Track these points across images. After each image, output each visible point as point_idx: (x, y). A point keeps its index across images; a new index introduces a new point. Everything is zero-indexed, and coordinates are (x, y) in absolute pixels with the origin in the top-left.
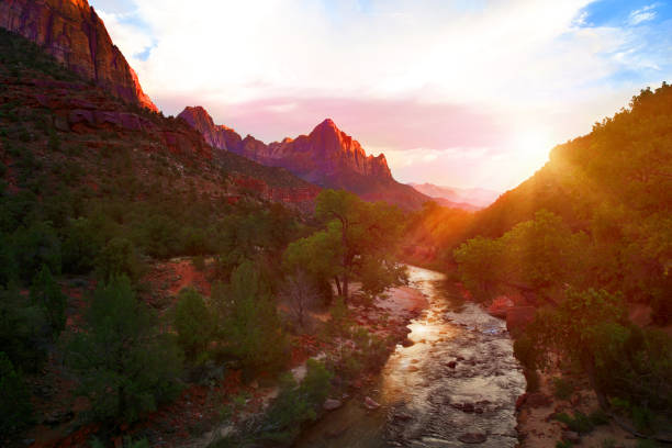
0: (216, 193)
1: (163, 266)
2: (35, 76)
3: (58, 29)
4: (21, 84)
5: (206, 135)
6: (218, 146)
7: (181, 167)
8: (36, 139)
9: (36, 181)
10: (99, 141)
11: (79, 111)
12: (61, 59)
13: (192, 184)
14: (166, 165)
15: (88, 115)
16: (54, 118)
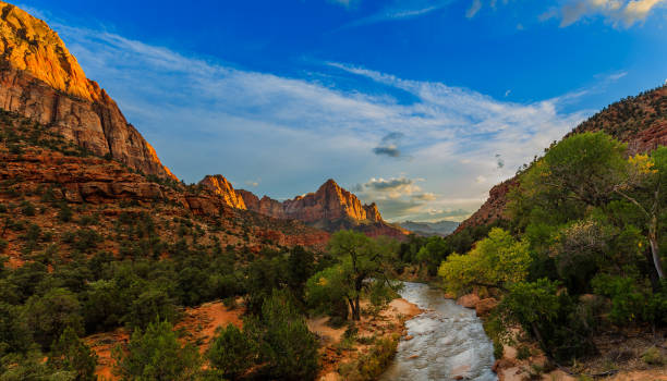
0: (239, 245)
1: (195, 312)
2: (40, 152)
3: (65, 108)
4: (23, 160)
5: (227, 198)
6: (238, 206)
7: (204, 227)
8: (43, 212)
9: (43, 252)
10: (118, 209)
11: (94, 184)
12: (69, 136)
13: (216, 239)
14: (190, 225)
15: (104, 187)
16: (64, 192)
